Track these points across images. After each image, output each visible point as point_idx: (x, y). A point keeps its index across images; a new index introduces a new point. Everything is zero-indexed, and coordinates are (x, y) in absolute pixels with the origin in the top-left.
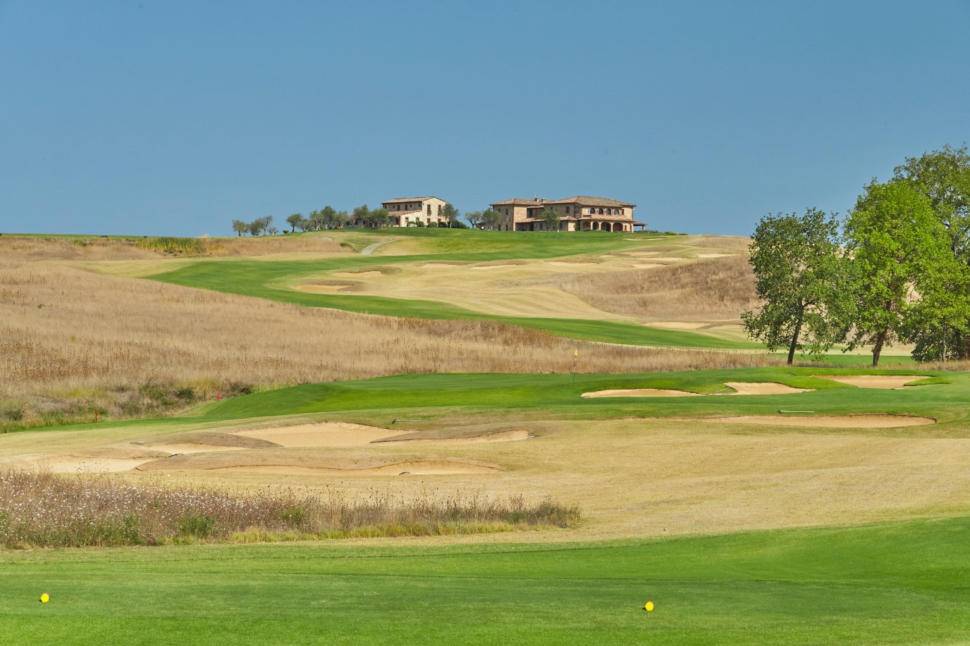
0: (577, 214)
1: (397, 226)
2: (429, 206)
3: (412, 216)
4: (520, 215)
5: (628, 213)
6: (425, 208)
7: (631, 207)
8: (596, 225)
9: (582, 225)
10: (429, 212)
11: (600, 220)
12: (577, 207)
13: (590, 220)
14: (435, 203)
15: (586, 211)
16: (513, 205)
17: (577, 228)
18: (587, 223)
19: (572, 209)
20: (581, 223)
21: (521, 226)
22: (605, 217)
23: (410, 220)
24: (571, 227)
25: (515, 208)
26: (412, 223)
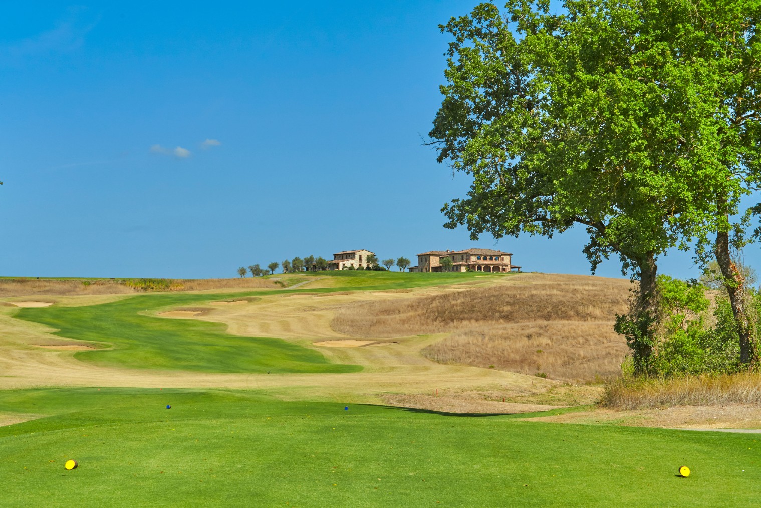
0: (468, 261)
1: (337, 270)
2: (360, 256)
3: (348, 263)
4: (435, 262)
5: (507, 260)
6: (357, 257)
7: (510, 255)
8: (479, 268)
9: (471, 268)
10: (360, 260)
11: (483, 264)
12: (468, 255)
13: (476, 264)
14: (365, 254)
15: (474, 258)
16: (430, 255)
17: (468, 270)
18: (474, 266)
19: (465, 257)
20: (470, 266)
21: (436, 269)
22: (488, 262)
23: (346, 265)
24: (464, 269)
25: (432, 258)
26: (346, 267)
